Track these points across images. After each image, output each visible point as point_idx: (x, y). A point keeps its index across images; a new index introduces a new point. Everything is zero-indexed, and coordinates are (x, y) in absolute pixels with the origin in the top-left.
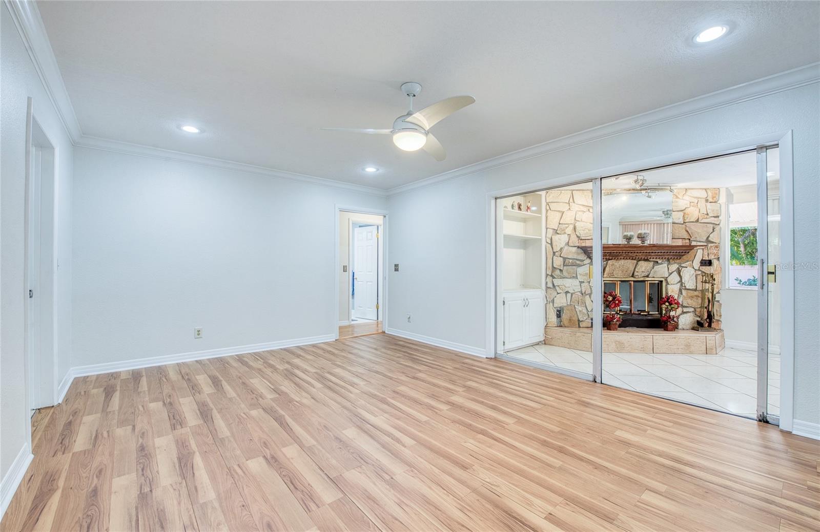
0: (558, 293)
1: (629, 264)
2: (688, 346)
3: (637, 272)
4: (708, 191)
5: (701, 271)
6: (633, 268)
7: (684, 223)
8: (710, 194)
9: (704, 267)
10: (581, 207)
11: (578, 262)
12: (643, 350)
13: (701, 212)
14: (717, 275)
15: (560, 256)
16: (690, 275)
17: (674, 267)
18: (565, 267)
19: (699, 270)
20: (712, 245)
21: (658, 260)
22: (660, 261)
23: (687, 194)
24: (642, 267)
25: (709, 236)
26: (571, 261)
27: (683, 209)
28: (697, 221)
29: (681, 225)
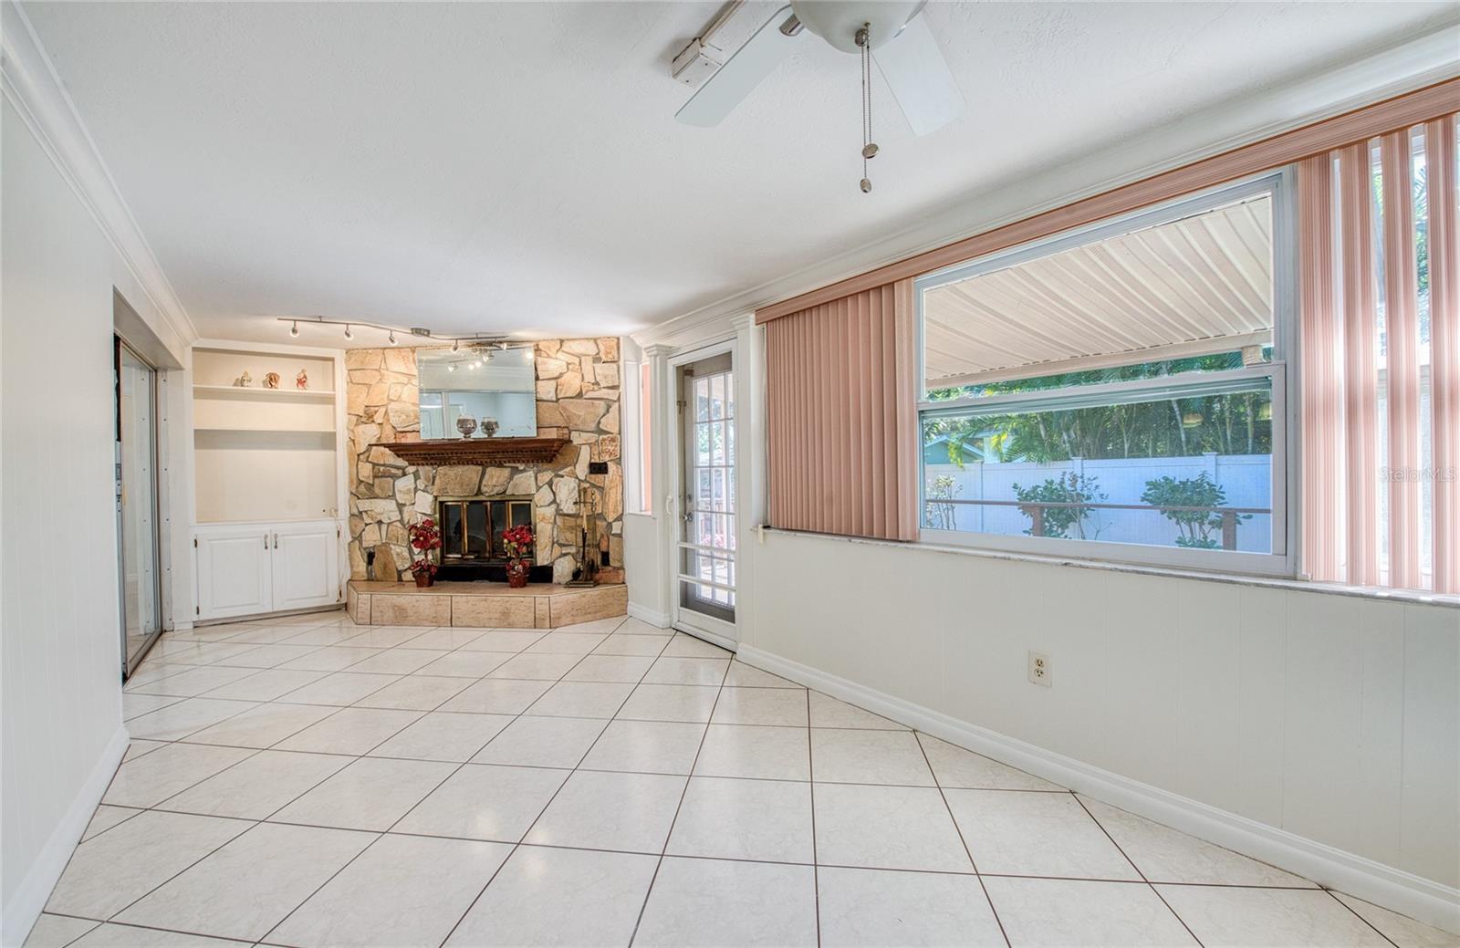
0: (367, 525)
1: (470, 473)
2: (506, 614)
3: (485, 486)
4: (599, 341)
5: (588, 482)
6: (478, 480)
7: (558, 400)
8: (601, 347)
9: (593, 476)
10: (399, 376)
11: (393, 471)
12: (436, 622)
13: (586, 380)
14: (614, 490)
15: (367, 461)
16: (566, 490)
17: (546, 476)
18: (377, 481)
19: (585, 481)
20: (605, 437)
21: (518, 465)
22: (521, 468)
23: (563, 349)
24: (492, 476)
25: (599, 423)
26: (382, 469)
27: (555, 376)
28: (580, 395)
29: (551, 404)
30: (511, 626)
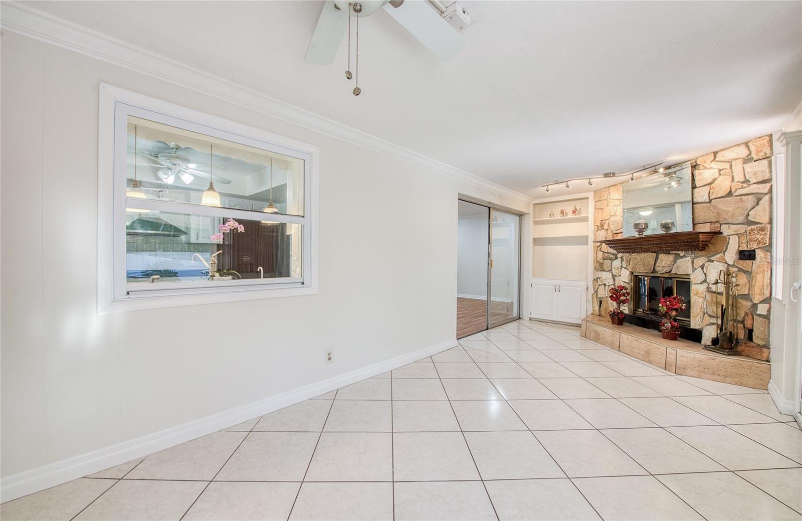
0: (600, 285)
1: (649, 257)
4: (750, 144)
5: (737, 267)
6: (654, 262)
7: (710, 201)
8: (752, 148)
9: (741, 262)
11: (611, 256)
13: (736, 180)
14: (761, 275)
15: (601, 251)
16: (715, 270)
17: (700, 261)
18: (604, 261)
19: (733, 266)
20: (753, 227)
21: (680, 252)
22: (682, 254)
23: (717, 159)
24: (662, 260)
25: (748, 215)
26: (606, 254)
27: (708, 182)
28: (730, 194)
29: (705, 205)
30: (650, 362)
